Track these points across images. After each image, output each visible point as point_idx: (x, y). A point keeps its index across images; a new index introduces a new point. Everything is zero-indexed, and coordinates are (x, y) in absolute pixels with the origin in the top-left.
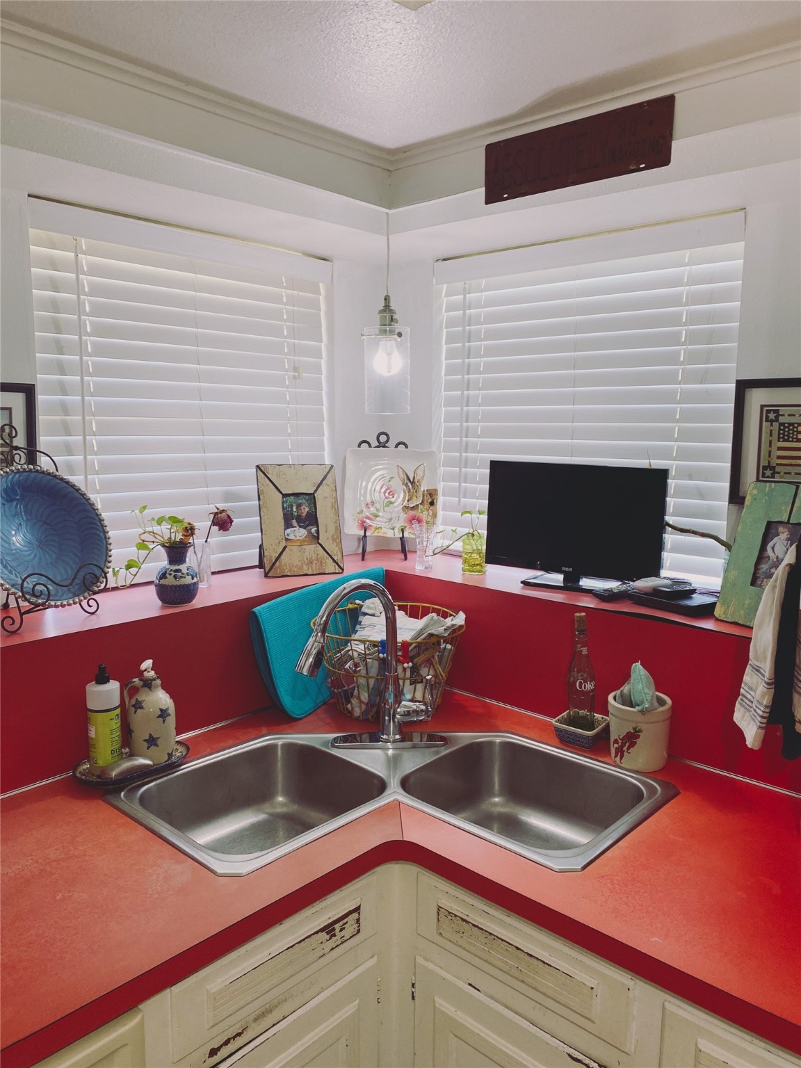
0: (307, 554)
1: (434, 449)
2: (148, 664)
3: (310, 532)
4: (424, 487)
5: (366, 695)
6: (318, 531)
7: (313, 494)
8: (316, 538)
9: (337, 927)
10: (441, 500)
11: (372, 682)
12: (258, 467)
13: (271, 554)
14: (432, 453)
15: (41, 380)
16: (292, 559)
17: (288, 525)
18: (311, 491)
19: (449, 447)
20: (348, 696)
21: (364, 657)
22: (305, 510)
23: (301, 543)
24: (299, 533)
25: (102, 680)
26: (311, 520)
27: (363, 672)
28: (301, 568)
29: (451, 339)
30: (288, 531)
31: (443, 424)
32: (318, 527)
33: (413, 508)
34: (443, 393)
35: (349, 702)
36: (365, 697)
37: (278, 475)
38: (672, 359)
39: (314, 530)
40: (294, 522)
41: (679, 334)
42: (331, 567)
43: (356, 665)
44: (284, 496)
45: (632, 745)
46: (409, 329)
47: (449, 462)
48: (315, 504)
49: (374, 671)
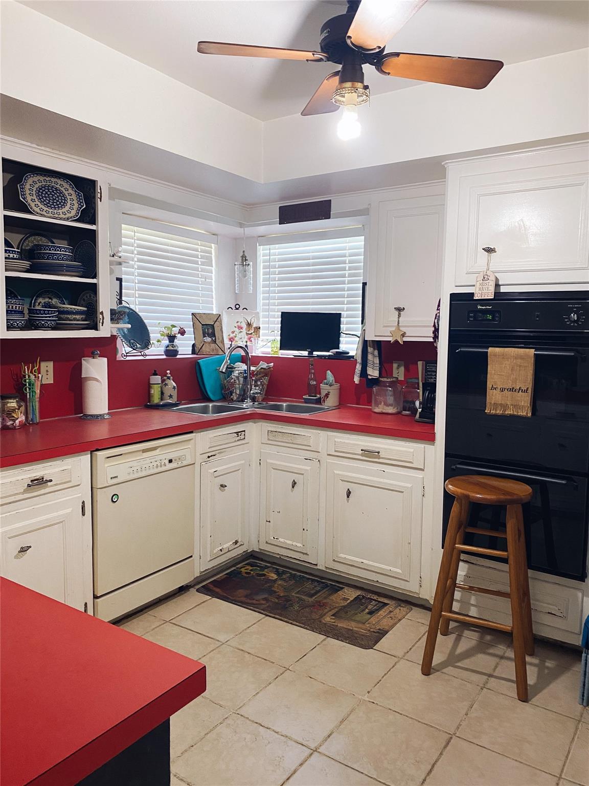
0: (212, 347)
1: (258, 311)
2: (168, 372)
3: (212, 339)
4: (254, 326)
5: (238, 391)
6: (215, 339)
7: (213, 325)
8: (215, 342)
9: (239, 434)
10: (261, 331)
11: (241, 385)
12: (192, 314)
13: (198, 346)
14: (258, 313)
15: (123, 277)
16: (206, 349)
17: (204, 336)
18: (213, 324)
19: (264, 310)
20: (231, 393)
21: (238, 377)
22: (210, 331)
23: (209, 343)
24: (208, 339)
25: (155, 374)
26: (213, 335)
27: (238, 383)
28: (209, 352)
29: (264, 268)
30: (204, 338)
31: (262, 301)
32: (215, 337)
33: (250, 334)
34: (262, 289)
35: (231, 395)
36: (238, 392)
37: (200, 317)
38: (344, 276)
39: (214, 339)
40: (206, 335)
41: (345, 267)
42: (221, 353)
43: (235, 380)
44: (203, 325)
45: (327, 397)
46: (251, 263)
47: (264, 317)
48: (214, 328)
49: (241, 382)
